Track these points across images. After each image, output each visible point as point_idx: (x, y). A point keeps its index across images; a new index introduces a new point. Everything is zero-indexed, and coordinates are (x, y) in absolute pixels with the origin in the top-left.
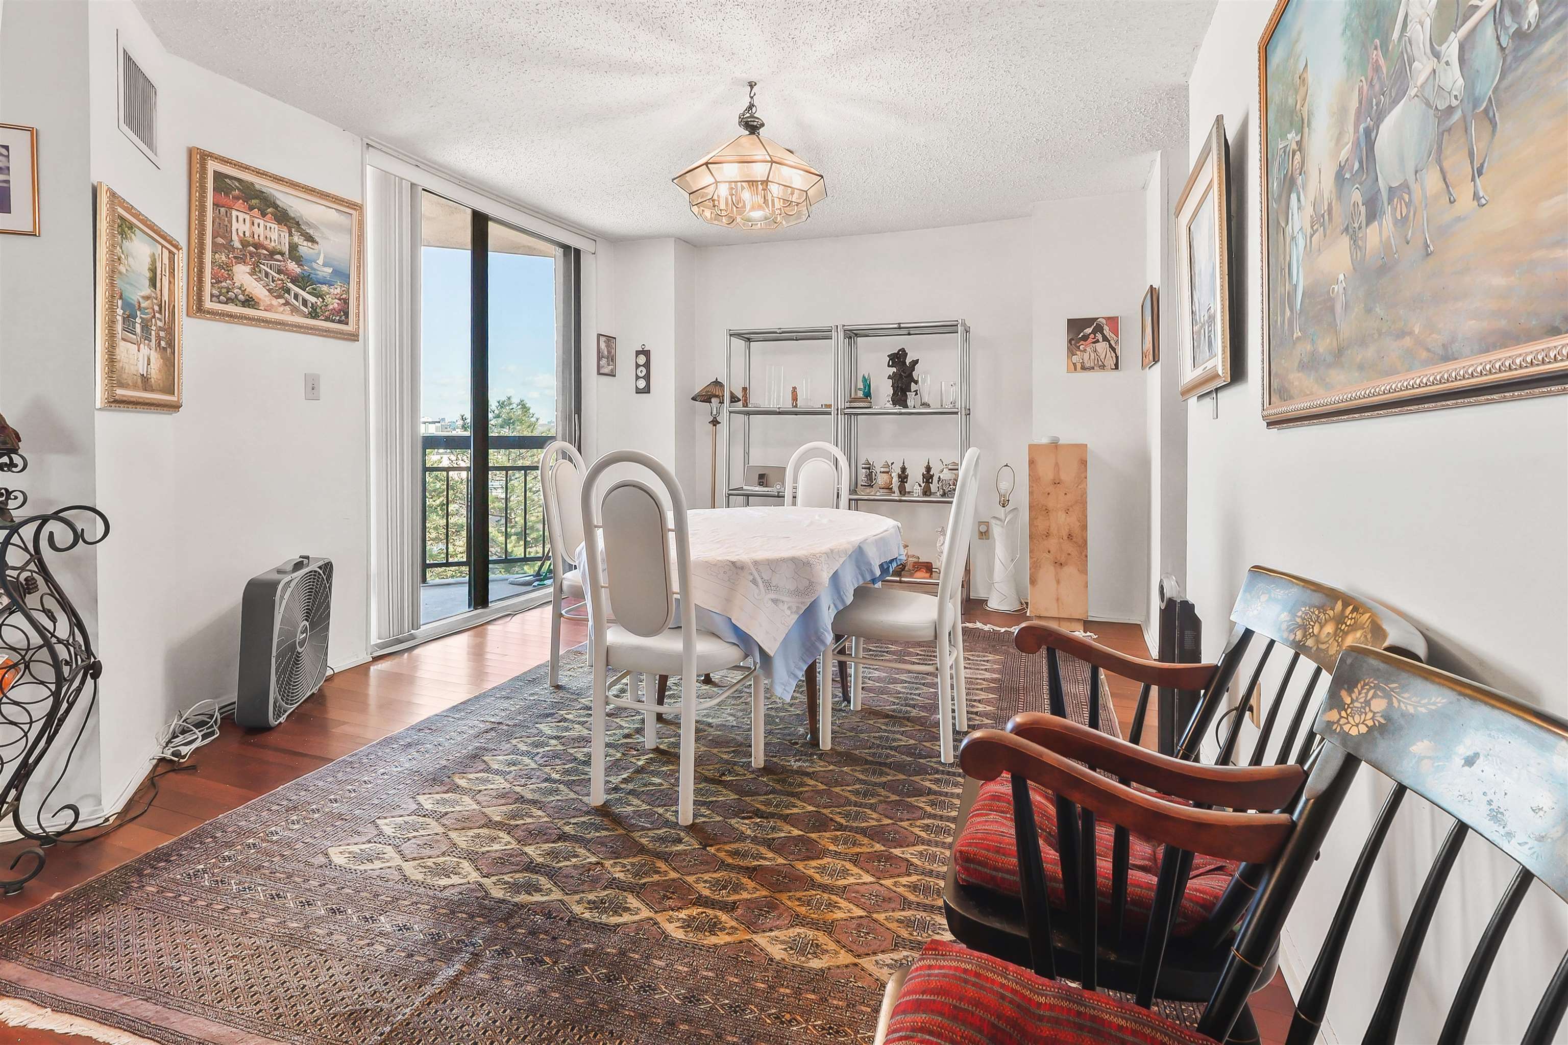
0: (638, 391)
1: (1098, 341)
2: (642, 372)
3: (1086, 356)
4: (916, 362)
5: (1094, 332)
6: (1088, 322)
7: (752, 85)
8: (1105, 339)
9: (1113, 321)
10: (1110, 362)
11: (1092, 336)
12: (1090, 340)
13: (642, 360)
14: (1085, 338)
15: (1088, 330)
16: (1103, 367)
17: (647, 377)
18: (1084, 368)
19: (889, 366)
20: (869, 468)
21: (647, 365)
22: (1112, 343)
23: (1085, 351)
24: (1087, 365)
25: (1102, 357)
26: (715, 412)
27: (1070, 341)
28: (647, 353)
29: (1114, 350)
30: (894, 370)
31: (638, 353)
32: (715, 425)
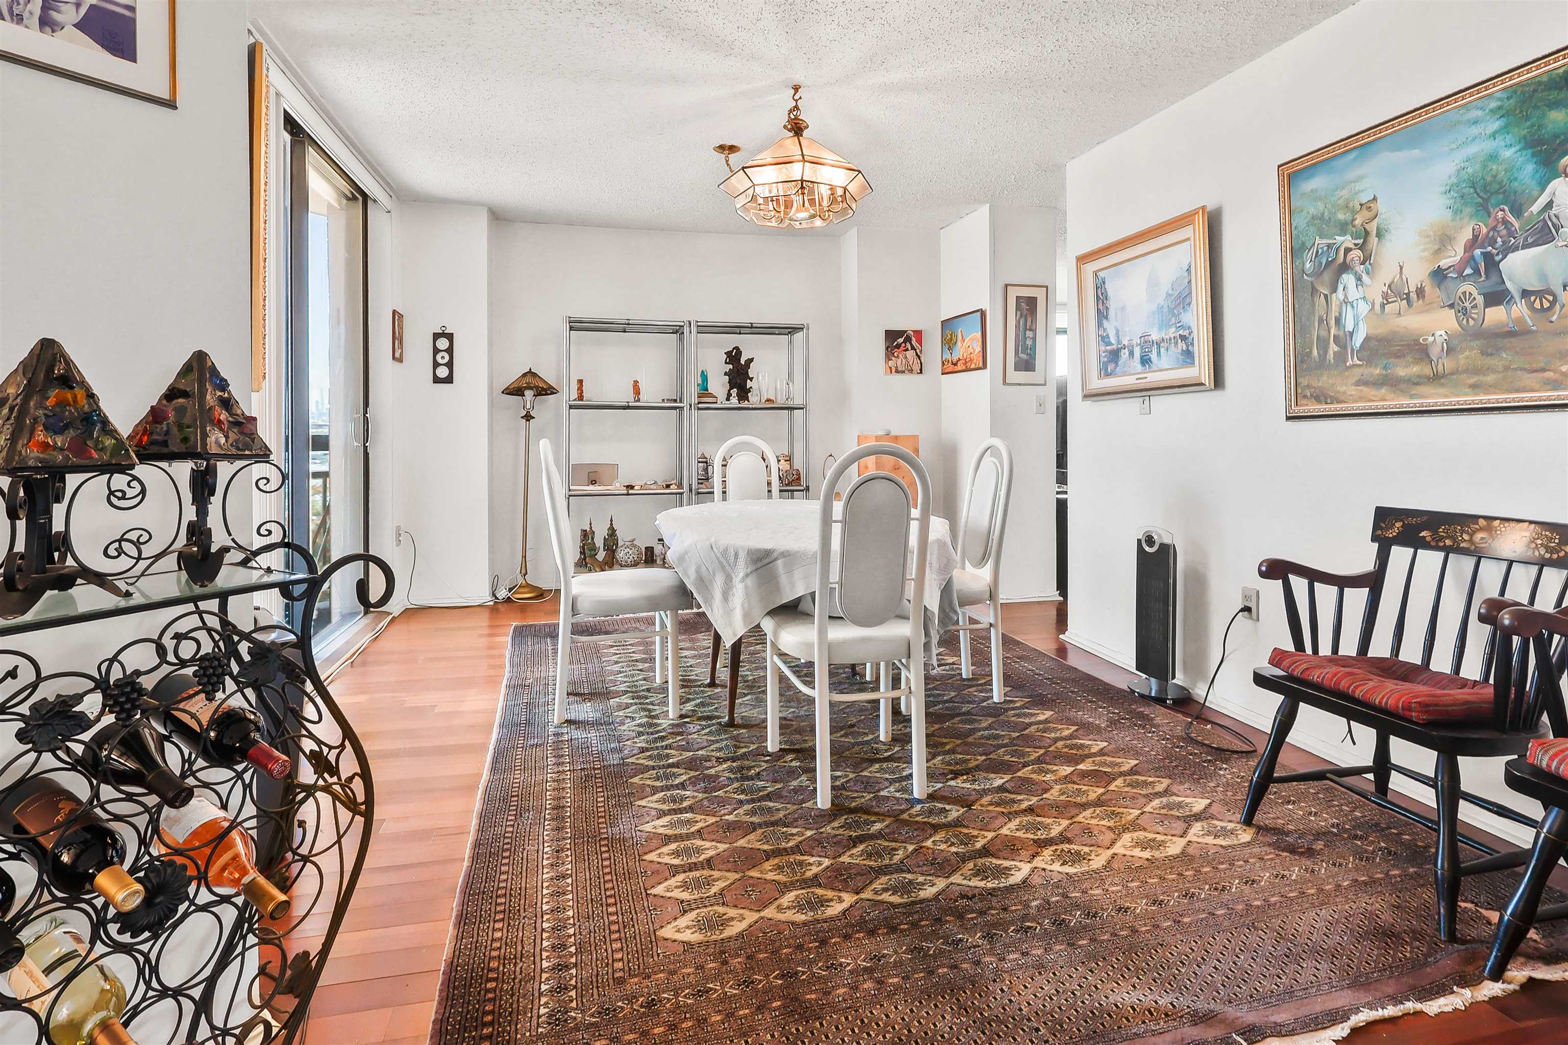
0: (437, 380)
1: (907, 350)
2: (442, 358)
3: (899, 361)
4: (751, 360)
5: (905, 342)
6: (900, 333)
7: (796, 89)
8: (913, 348)
9: (918, 334)
10: (916, 368)
11: (903, 345)
12: (902, 348)
13: (443, 344)
14: (898, 346)
15: (901, 340)
16: (911, 371)
17: (450, 365)
18: (897, 371)
19: (726, 363)
20: (706, 462)
21: (450, 351)
22: (918, 351)
23: (898, 357)
24: (900, 369)
25: (911, 363)
26: (528, 406)
27: (887, 349)
28: (450, 337)
29: (919, 357)
30: (731, 366)
31: (436, 336)
32: (528, 420)
